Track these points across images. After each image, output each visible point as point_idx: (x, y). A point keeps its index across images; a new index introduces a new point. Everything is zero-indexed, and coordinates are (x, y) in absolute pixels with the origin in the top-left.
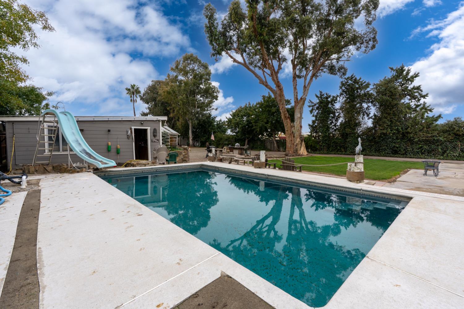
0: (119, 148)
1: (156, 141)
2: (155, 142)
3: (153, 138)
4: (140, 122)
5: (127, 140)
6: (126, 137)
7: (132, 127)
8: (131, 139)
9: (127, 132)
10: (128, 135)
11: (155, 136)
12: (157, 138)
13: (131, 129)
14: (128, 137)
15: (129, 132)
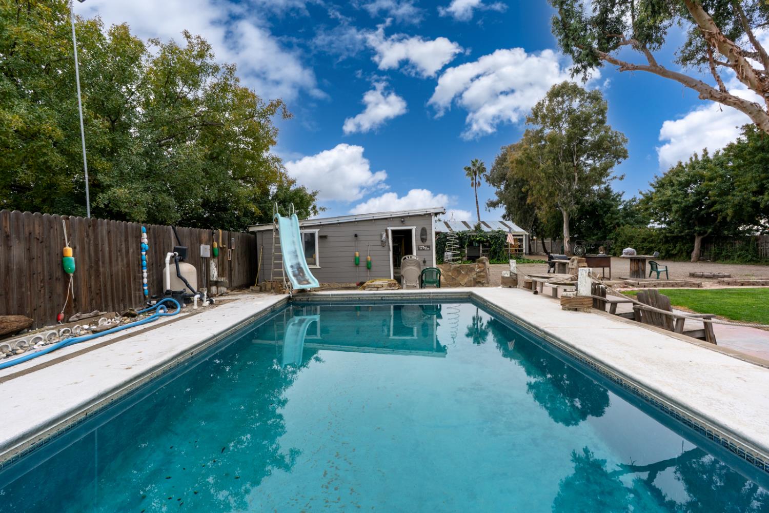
0: (369, 260)
1: (425, 248)
2: (423, 250)
3: (420, 243)
4: (400, 219)
5: (380, 248)
6: (379, 243)
7: (388, 228)
8: (386, 247)
9: (381, 236)
10: (382, 241)
11: (423, 240)
12: (427, 243)
13: (387, 231)
14: (384, 244)
15: (384, 236)
